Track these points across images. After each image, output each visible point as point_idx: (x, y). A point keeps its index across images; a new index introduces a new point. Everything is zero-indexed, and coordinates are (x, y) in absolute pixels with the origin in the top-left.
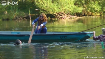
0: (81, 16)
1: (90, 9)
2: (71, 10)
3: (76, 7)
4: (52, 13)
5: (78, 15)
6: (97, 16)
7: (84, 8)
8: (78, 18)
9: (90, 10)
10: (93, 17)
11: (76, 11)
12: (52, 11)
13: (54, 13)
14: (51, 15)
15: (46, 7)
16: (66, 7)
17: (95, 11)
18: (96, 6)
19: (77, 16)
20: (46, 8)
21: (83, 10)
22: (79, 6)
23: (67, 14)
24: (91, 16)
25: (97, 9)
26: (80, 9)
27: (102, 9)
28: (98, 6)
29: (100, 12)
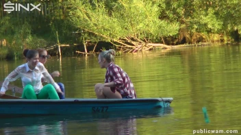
0: (177, 44)
1: (196, 27)
2: (152, 30)
3: (163, 23)
4: (109, 39)
5: (169, 41)
6: (213, 41)
7: (183, 26)
8: (169, 48)
9: (197, 29)
10: (204, 45)
11: (165, 33)
12: (110, 34)
13: (115, 40)
14: (109, 43)
15: (96, 25)
16: (141, 25)
17: (209, 31)
18: (209, 19)
19: (168, 44)
20: (95, 28)
21: (180, 30)
22: (171, 21)
23: (144, 41)
24: (200, 43)
25: (213, 25)
26: (173, 29)
27: (223, 25)
28: (215, 20)
29: (219, 32)
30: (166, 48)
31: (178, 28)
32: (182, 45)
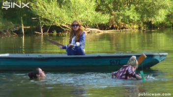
0: (107, 30)
1: (121, 18)
2: (91, 19)
3: (99, 14)
4: (59, 24)
5: (102, 27)
6: (133, 29)
7: (112, 17)
8: (102, 32)
9: (122, 20)
10: (127, 31)
11: (99, 22)
12: (60, 20)
13: (63, 25)
14: (59, 27)
15: (50, 14)
16: (82, 15)
17: (131, 21)
18: (131, 13)
19: (101, 29)
20: (49, 16)
22: (104, 13)
23: (84, 26)
24: (124, 30)
25: (134, 17)
26: (105, 18)
27: (141, 17)
28: (135, 13)
29: (138, 22)
30: (99, 32)
31: (109, 18)
32: (111, 31)
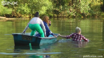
0: (11, 18)
2: (1, 11)
3: (6, 8)
5: (8, 16)
6: (26, 18)
7: (14, 10)
9: (20, 12)
10: (22, 19)
11: (6, 13)
17: (25, 13)
18: (25, 8)
21: (12, 12)
22: (9, 8)
25: (27, 11)
26: (9, 11)
27: (31, 11)
28: (28, 8)
29: (29, 14)
30: (6, 19)
31: (12, 11)
32: (13, 18)
